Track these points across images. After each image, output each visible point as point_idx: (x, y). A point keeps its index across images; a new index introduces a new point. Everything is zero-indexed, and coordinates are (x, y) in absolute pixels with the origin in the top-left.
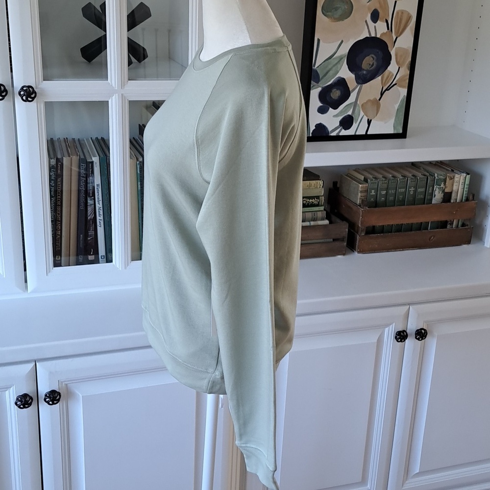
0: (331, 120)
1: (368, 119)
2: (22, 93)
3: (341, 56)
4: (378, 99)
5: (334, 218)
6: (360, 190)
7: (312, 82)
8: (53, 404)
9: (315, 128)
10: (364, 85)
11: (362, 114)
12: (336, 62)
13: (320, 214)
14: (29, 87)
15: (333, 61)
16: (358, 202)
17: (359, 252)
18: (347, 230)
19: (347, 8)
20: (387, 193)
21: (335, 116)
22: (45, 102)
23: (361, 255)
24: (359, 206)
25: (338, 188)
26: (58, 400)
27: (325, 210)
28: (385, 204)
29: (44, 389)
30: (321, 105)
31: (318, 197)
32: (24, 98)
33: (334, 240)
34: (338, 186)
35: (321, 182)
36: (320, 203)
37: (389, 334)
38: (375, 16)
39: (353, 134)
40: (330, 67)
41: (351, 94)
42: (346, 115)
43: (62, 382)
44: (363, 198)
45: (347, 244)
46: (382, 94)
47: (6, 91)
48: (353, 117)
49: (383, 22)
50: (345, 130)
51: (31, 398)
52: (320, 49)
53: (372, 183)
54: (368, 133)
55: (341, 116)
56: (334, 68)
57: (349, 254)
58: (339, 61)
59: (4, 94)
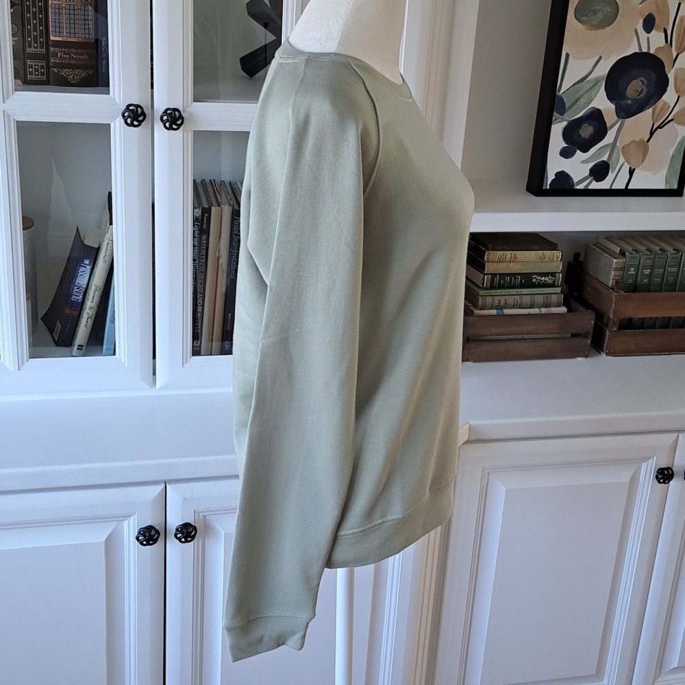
0: (578, 167)
1: (630, 168)
2: (165, 118)
3: (596, 79)
4: (646, 140)
5: (574, 304)
6: (614, 266)
7: (555, 113)
8: (187, 541)
9: (554, 177)
10: (627, 120)
11: (622, 160)
12: (590, 86)
13: (554, 298)
14: (175, 110)
15: (586, 85)
16: (611, 284)
17: (608, 354)
18: (593, 322)
19: (610, 10)
20: (651, 272)
21: (583, 162)
22: (194, 131)
23: (610, 358)
24: (611, 288)
25: (582, 262)
26: (193, 537)
27: (562, 292)
28: (648, 288)
29: (174, 521)
30: (566, 145)
31: (553, 274)
32: (167, 125)
33: (573, 335)
34: (581, 259)
35: (559, 254)
36: (556, 284)
37: (647, 471)
38: (649, 24)
39: (608, 188)
40: (581, 93)
41: (609, 133)
42: (599, 160)
43: (199, 513)
44: (617, 278)
45: (592, 342)
46: (652, 134)
47: (143, 114)
48: (609, 164)
49: (660, 31)
50: (597, 181)
51: (158, 532)
52: (568, 67)
53: (631, 258)
54: (629, 187)
55: (593, 162)
56: (587, 94)
57: (592, 356)
58: (594, 86)
59: (140, 119)
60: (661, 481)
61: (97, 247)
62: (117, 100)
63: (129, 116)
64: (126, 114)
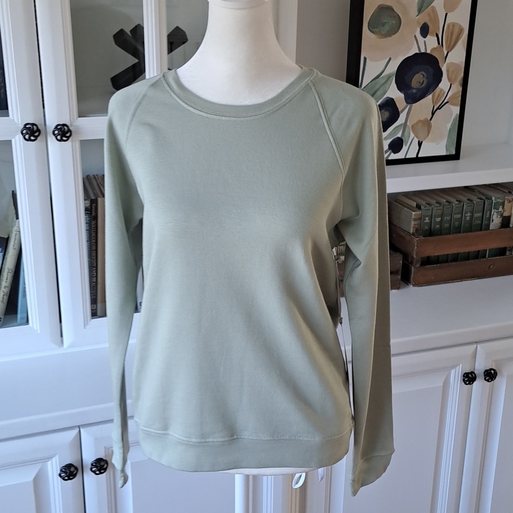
1: (419, 141)
2: (56, 132)
3: (388, 75)
4: (429, 119)
6: (413, 218)
8: (100, 473)
10: (414, 105)
11: (412, 135)
12: (384, 81)
14: (64, 125)
15: (381, 81)
16: (412, 231)
17: (414, 285)
18: (401, 262)
19: (394, 22)
20: (441, 220)
22: (81, 140)
23: (417, 288)
24: (412, 235)
26: (105, 469)
28: (439, 233)
32: (59, 137)
37: (456, 376)
38: (425, 31)
39: (404, 157)
40: (377, 87)
41: (401, 115)
42: (395, 137)
43: (108, 448)
44: (416, 226)
45: (401, 278)
46: (433, 114)
47: (38, 130)
48: (402, 140)
49: (434, 36)
50: (395, 153)
51: (76, 469)
52: (366, 68)
53: (426, 210)
54: (419, 156)
55: (390, 139)
56: (382, 88)
57: (404, 287)
58: (387, 80)
59: (36, 134)
60: (467, 383)
61: (6, 237)
62: (16, 121)
63: (27, 133)
64: (24, 132)
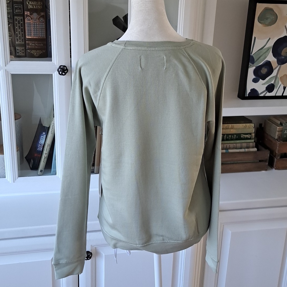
0: (261, 87)
1: (284, 86)
3: (268, 48)
5: (260, 147)
6: (278, 130)
7: (250, 63)
8: (88, 259)
9: (250, 91)
10: (282, 65)
11: (280, 83)
12: (265, 51)
13: (251, 144)
15: (264, 51)
16: (276, 138)
17: (276, 169)
18: (269, 155)
19: (273, 18)
21: (263, 84)
23: (277, 171)
24: (276, 140)
25: (263, 127)
26: (91, 258)
27: (254, 142)
30: (255, 77)
31: (250, 134)
33: (260, 161)
34: (263, 126)
35: (253, 125)
36: (252, 138)
39: (274, 95)
40: (261, 54)
41: (274, 71)
42: (270, 83)
43: (93, 246)
44: (279, 135)
45: (268, 164)
47: (67, 70)
48: (274, 85)
50: (269, 93)
52: (255, 43)
53: (285, 126)
54: (284, 95)
55: (267, 84)
56: (264, 55)
57: (270, 170)
58: (267, 51)
59: (66, 72)
61: (48, 127)
62: (55, 64)
63: (61, 71)
64: (59, 70)
